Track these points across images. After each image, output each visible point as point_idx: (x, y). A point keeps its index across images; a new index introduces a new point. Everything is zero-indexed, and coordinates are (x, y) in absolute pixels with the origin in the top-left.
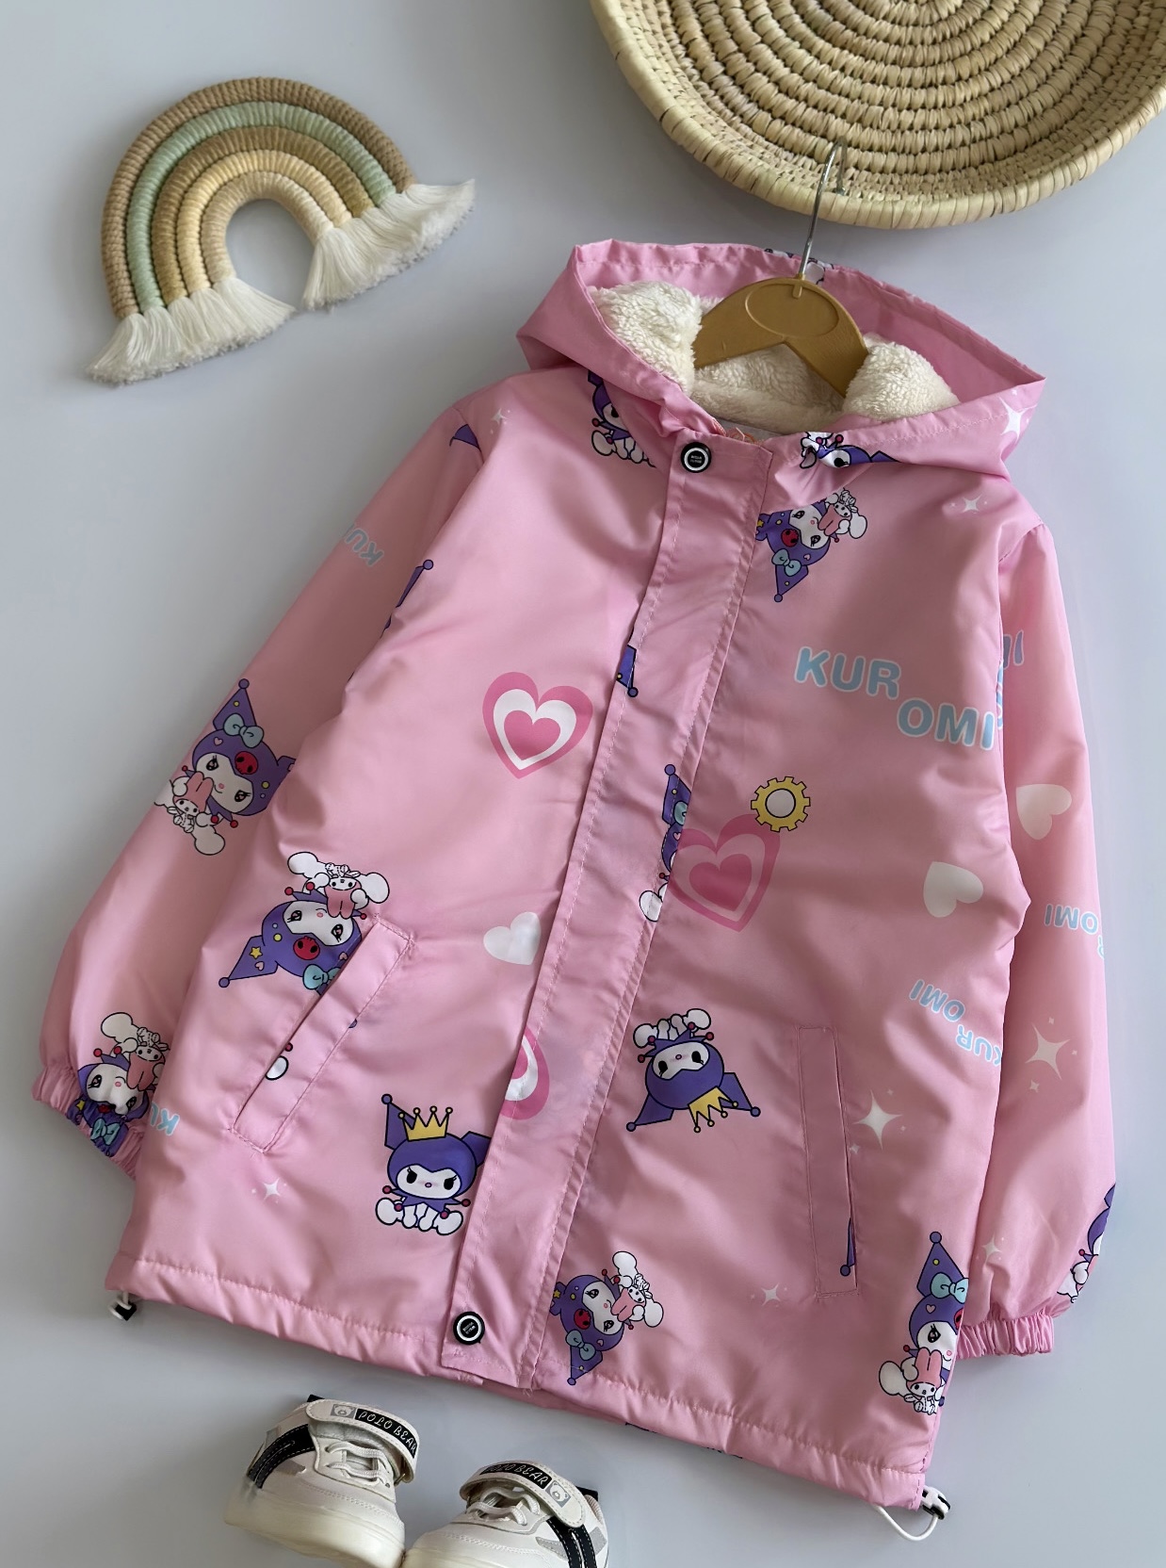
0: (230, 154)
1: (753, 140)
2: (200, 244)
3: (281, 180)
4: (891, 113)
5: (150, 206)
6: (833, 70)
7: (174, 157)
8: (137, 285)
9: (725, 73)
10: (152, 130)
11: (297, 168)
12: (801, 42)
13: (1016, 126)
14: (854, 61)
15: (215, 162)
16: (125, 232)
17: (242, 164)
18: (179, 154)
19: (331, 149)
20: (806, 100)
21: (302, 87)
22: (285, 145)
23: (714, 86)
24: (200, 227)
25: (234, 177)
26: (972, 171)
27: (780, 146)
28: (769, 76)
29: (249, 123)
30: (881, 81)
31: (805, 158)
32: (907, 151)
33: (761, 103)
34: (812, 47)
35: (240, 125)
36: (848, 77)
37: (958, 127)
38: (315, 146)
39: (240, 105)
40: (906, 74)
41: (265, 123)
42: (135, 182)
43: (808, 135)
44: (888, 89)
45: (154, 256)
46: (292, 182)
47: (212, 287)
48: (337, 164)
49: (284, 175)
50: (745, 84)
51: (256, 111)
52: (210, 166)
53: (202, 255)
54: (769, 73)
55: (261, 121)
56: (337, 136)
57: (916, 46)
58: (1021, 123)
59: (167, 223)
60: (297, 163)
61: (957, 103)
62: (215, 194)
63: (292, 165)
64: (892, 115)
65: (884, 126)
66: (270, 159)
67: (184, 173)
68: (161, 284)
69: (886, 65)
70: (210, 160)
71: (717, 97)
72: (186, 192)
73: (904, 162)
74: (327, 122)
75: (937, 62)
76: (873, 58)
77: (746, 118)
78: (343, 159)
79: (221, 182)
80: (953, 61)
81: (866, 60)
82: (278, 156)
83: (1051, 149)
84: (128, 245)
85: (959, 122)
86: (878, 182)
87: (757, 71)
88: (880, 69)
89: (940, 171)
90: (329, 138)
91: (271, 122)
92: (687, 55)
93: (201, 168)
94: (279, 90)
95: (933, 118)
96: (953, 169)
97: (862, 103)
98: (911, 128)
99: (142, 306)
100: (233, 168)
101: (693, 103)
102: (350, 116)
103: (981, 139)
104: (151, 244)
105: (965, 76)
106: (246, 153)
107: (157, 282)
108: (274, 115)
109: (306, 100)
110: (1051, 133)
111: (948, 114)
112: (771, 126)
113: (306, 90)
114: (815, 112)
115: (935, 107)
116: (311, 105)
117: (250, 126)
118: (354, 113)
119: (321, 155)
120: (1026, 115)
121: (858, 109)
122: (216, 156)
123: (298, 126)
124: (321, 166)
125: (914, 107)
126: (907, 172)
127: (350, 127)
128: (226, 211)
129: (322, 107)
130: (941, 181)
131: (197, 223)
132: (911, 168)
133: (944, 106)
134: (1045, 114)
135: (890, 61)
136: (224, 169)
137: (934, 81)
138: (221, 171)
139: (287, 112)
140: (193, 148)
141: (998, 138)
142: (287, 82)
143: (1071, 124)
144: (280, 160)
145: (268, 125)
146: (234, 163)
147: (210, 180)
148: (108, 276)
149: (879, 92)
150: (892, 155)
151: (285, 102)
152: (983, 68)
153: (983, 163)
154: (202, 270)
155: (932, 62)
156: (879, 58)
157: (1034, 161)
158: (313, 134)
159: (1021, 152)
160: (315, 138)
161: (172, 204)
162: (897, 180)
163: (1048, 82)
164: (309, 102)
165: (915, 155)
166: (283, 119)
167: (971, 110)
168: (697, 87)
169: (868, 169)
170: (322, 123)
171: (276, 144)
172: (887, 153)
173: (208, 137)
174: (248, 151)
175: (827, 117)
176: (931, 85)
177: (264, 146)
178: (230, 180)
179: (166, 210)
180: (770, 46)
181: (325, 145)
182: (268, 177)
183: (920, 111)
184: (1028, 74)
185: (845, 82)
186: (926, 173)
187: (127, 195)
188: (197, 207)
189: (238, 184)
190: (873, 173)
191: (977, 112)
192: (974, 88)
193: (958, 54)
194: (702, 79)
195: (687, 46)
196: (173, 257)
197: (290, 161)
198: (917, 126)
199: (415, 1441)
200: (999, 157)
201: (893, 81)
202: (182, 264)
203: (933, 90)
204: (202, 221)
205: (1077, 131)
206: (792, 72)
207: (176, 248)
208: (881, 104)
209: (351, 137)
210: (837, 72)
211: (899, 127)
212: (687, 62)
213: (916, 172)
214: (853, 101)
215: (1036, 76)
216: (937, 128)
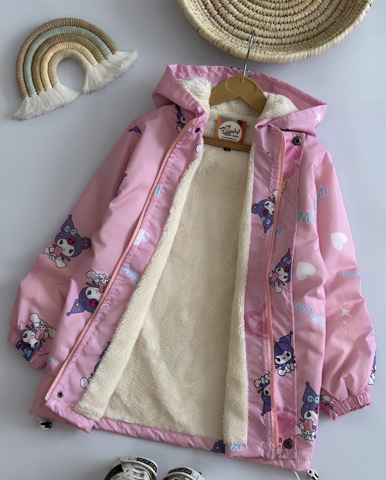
0: (57, 43)
1: (228, 36)
2: (48, 73)
3: (74, 52)
4: (273, 25)
5: (32, 61)
6: (254, 12)
7: (39, 45)
8: (28, 87)
9: (218, 14)
10: (31, 36)
11: (79, 47)
12: (243, 3)
13: (314, 28)
14: (260, 9)
15: (52, 46)
16: (23, 70)
17: (61, 47)
18: (40, 44)
19: (90, 41)
20: (245, 22)
21: (80, 20)
22: (75, 40)
23: (215, 18)
24: (48, 68)
25: (59, 51)
26: (300, 43)
27: (237, 37)
28: (233, 15)
29: (63, 33)
30: (269, 15)
31: (245, 41)
32: (279, 37)
33: (230, 23)
34: (246, 5)
35: (60, 34)
36: (258, 14)
37: (295, 29)
38: (85, 40)
39: (60, 27)
40: (277, 12)
41: (68, 33)
42: (26, 53)
43: (246, 33)
44: (272, 18)
45: (33, 78)
46: (78, 52)
47: (53, 87)
48: (92, 46)
49: (75, 50)
50: (225, 17)
51: (65, 29)
52: (51, 47)
53: (49, 77)
54: (232, 14)
55: (67, 32)
56: (92, 36)
57: (280, 3)
58: (315, 27)
59: (37, 67)
60: (79, 46)
61: (294, 21)
62: (53, 56)
63: (78, 46)
64: (273, 26)
65: (271, 30)
66: (70, 44)
67: (42, 50)
68: (36, 87)
69: (271, 10)
70: (51, 46)
71: (216, 22)
72: (43, 56)
73: (278, 41)
74: (89, 32)
75: (287, 8)
76: (266, 8)
77: (226, 28)
78: (94, 44)
79: (54, 52)
80: (292, 8)
81: (264, 8)
82: (73, 44)
83: (326, 35)
84: (25, 74)
85: (295, 28)
86: (270, 48)
87: (228, 13)
88: (269, 11)
89: (290, 44)
90: (89, 37)
91: (70, 32)
92: (206, 9)
93: (48, 48)
94: (72, 22)
95: (287, 26)
96: (294, 43)
97: (263, 22)
98: (280, 30)
99: (30, 94)
100: (58, 48)
101: (208, 24)
102: (96, 30)
103: (303, 33)
104: (32, 74)
105: (297, 12)
106: (62, 43)
107: (35, 86)
108: (71, 30)
109: (81, 25)
110: (325, 30)
111: (291, 25)
112: (234, 31)
113: (81, 22)
114: (248, 26)
115: (287, 23)
116: (83, 26)
117: (63, 34)
118: (97, 29)
119: (87, 43)
120: (317, 24)
121: (262, 24)
122: (52, 44)
123: (79, 33)
124: (87, 47)
125: (280, 23)
126: (279, 44)
127: (96, 33)
128: (56, 62)
129: (87, 27)
130: (290, 47)
131: (47, 66)
132: (280, 43)
133: (290, 22)
134: (323, 24)
135: (272, 8)
136: (55, 48)
137: (286, 14)
138: (54, 49)
139: (76, 29)
140: (45, 42)
141: (308, 32)
142: (75, 19)
143: (332, 27)
144: (74, 45)
145: (69, 33)
146: (58, 46)
147: (51, 52)
148: (18, 85)
149: (269, 18)
150: (274, 39)
151: (75, 26)
152: (302, 10)
153: (303, 41)
154: (49, 82)
155: (285, 8)
156: (268, 8)
157: (320, 39)
158: (84, 36)
159: (315, 37)
160: (85, 37)
161: (39, 60)
162: (275, 47)
163: (324, 13)
164: (82, 25)
165: (281, 39)
166: (74, 32)
167: (299, 23)
168: (209, 19)
169: (266, 44)
170: (87, 32)
171: (72, 40)
172: (272, 39)
173: (50, 38)
174: (63, 42)
175: (252, 27)
176: (285, 16)
177: (68, 40)
178: (58, 52)
179: (37, 62)
180: (232, 5)
181: (88, 40)
182: (70, 51)
183: (282, 24)
184: (317, 10)
185: (258, 16)
186: (285, 44)
187: (24, 58)
188: (47, 61)
189: (60, 53)
190: (268, 45)
191: (301, 24)
192: (300, 16)
193: (294, 5)
194: (211, 16)
195: (205, 6)
196: (40, 78)
197: (77, 45)
198: (282, 29)
199: (156, 468)
200: (309, 38)
201: (273, 15)
202: (43, 80)
203: (286, 17)
204: (48, 66)
205: (334, 29)
206: (240, 13)
207: (40, 75)
208: (269, 23)
209: (97, 37)
210: (255, 12)
211: (275, 30)
212: (206, 11)
213: (282, 44)
214: (260, 22)
215: (320, 11)
216: (288, 30)
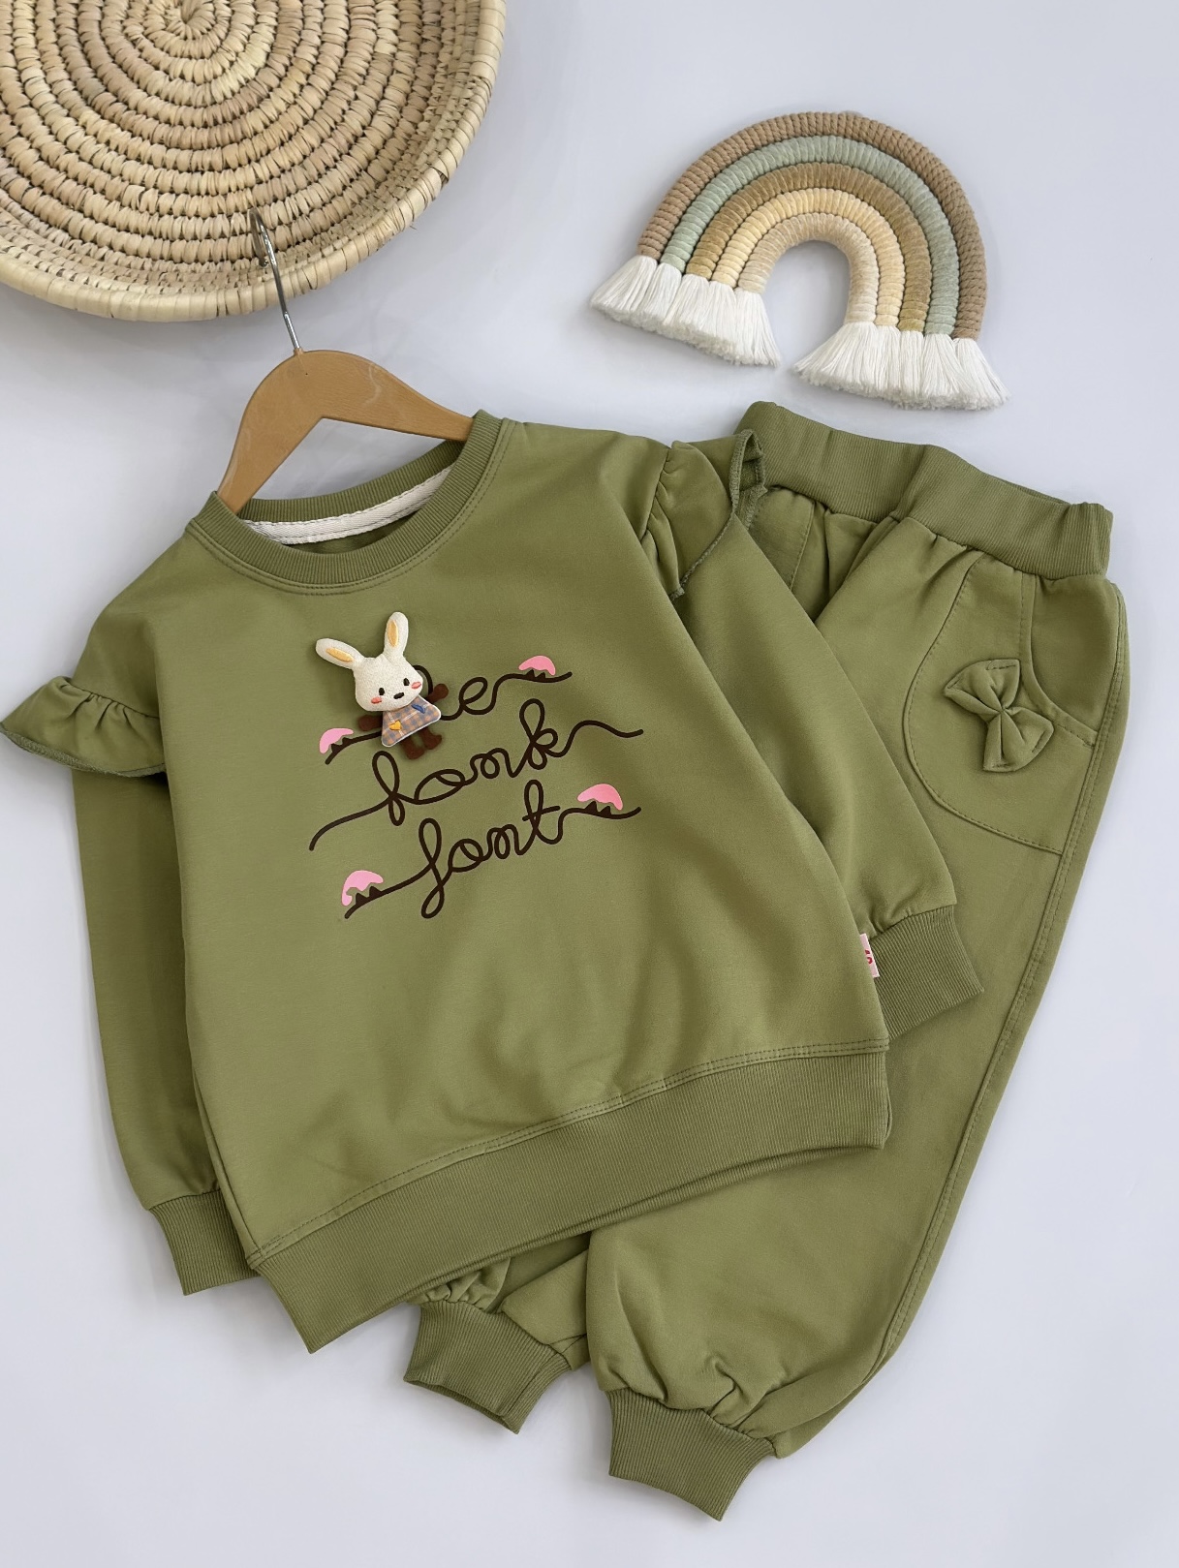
2: (756, 245)
6: (98, 143)
12: (69, 110)
13: (280, 223)
14: (121, 137)
17: (846, 206)
20: (66, 171)
24: (768, 231)
25: (831, 213)
26: (228, 264)
27: (35, 216)
28: (32, 142)
30: (146, 161)
31: (59, 231)
32: (164, 236)
33: (21, 169)
34: (79, 117)
36: (113, 153)
37: (218, 216)
40: (172, 155)
43: (64, 207)
44: (152, 169)
47: (735, 288)
53: (750, 255)
54: (31, 139)
58: (285, 220)
62: (803, 213)
64: (151, 196)
65: (143, 207)
68: (696, 252)
69: (152, 144)
73: (159, 247)
75: (205, 146)
76: (141, 135)
79: (818, 207)
80: (222, 148)
81: (132, 137)
85: (220, 213)
87: (20, 135)
88: (146, 148)
89: (196, 261)
95: (195, 204)
96: (209, 261)
97: (123, 181)
98: (170, 212)
99: (664, 256)
100: (838, 205)
105: (233, 164)
107: (695, 247)
110: (314, 235)
111: (210, 203)
112: (28, 194)
114: (74, 184)
115: (197, 194)
117: (882, 181)
120: (291, 213)
121: (118, 186)
125: (176, 191)
126: (162, 258)
130: (194, 272)
132: (165, 255)
133: (207, 194)
134: (311, 214)
135: (157, 140)
136: (829, 198)
137: (200, 168)
138: (825, 199)
146: (841, 201)
147: (809, 200)
149: (141, 171)
150: (148, 238)
152: (252, 158)
153: (241, 258)
154: (739, 268)
155: (200, 146)
156: (146, 136)
162: (148, 265)
163: (320, 180)
165: (172, 241)
167: (233, 200)
169: (123, 251)
172: (143, 236)
175: (84, 191)
176: (197, 170)
178: (826, 212)
180: (36, 110)
183: (181, 195)
184: (298, 169)
185: (108, 157)
186: (182, 262)
188: (780, 214)
190: (126, 255)
191: (240, 204)
192: (240, 178)
193: (227, 140)
196: (726, 238)
198: (177, 211)
201: (157, 162)
202: (728, 249)
203: (198, 174)
204: (773, 227)
206: (55, 140)
207: (735, 232)
208: (141, 184)
210: (102, 146)
211: (157, 210)
213: (171, 259)
214: (113, 177)
215: (306, 172)
216: (197, 216)
